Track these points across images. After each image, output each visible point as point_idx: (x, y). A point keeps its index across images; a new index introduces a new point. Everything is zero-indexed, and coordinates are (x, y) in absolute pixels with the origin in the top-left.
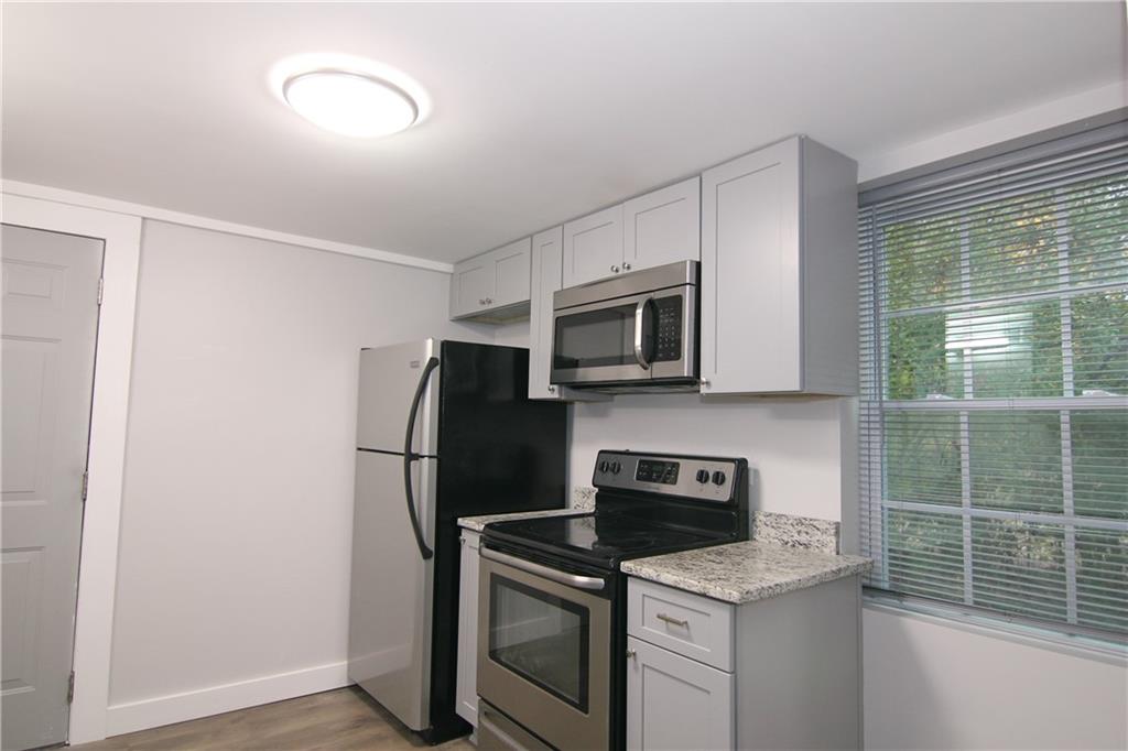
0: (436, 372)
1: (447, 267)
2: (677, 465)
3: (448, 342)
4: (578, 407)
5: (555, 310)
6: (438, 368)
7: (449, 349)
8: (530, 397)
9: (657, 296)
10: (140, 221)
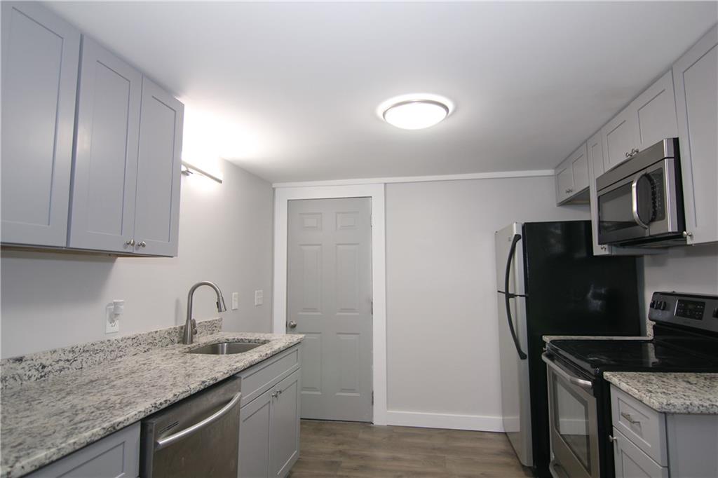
0: (520, 244)
1: (550, 172)
2: (703, 304)
3: (526, 223)
4: (646, 259)
5: (598, 191)
6: (521, 241)
7: (528, 228)
8: (595, 254)
9: (649, 171)
10: (383, 185)
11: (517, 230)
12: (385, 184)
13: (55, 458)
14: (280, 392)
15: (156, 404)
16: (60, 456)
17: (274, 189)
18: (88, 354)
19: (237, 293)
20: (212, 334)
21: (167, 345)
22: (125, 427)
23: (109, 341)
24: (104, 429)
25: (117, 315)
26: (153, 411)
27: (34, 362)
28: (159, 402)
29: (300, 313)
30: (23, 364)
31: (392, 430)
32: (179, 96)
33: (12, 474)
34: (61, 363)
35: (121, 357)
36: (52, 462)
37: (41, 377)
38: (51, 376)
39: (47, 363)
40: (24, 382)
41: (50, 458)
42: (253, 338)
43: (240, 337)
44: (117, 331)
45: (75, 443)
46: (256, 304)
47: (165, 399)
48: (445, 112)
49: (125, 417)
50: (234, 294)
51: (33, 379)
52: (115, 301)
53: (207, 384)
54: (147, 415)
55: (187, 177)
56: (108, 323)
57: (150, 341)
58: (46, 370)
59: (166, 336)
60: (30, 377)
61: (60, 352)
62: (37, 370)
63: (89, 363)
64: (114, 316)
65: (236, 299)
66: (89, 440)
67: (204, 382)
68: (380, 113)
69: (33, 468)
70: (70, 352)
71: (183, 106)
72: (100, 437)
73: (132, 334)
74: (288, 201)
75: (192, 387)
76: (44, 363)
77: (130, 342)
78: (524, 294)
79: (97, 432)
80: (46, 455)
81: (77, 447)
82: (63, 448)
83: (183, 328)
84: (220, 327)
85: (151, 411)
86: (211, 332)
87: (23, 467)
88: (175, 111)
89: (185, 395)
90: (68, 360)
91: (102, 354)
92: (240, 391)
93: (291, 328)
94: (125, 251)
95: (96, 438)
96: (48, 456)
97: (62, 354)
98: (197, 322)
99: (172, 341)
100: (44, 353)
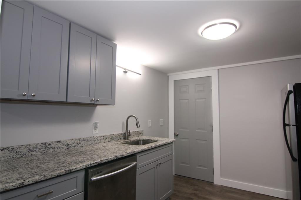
0: (292, 96)
6: (293, 94)
7: (297, 86)
10: (217, 70)
11: (290, 88)
12: (218, 69)
13: (43, 179)
14: (160, 164)
15: (91, 163)
16: (45, 179)
17: (168, 76)
18: (85, 141)
19: (151, 120)
20: (138, 136)
21: (118, 140)
22: (75, 171)
23: (93, 137)
24: (65, 171)
25: (97, 127)
26: (90, 166)
27: (64, 143)
28: (93, 163)
29: (180, 130)
30: (61, 143)
31: (223, 187)
32: (114, 41)
33: (24, 183)
34: (75, 144)
35: (99, 143)
36: (42, 181)
37: (67, 148)
38: (71, 148)
39: (70, 144)
40: (61, 150)
41: (41, 179)
42: (153, 139)
43: (148, 138)
44: (97, 133)
45: (52, 175)
46: (160, 125)
47: (96, 162)
48: (234, 28)
49: (76, 167)
50: (149, 120)
51: (64, 149)
52: (96, 122)
53: (118, 157)
54: (86, 167)
55: (127, 74)
56: (94, 130)
57: (111, 138)
58: (69, 146)
59: (118, 136)
60: (63, 148)
61: (74, 140)
62: (66, 146)
63: (86, 144)
64: (96, 127)
65: (150, 122)
66: (58, 174)
67: (116, 156)
68: (200, 33)
69: (33, 182)
70: (78, 140)
71: (116, 45)
72: (63, 174)
73: (103, 135)
74: (174, 81)
75: (110, 158)
76: (68, 143)
77: (102, 138)
78: (295, 124)
79: (62, 171)
80: (39, 178)
81: (53, 177)
82: (47, 176)
83: (125, 134)
84: (143, 134)
85: (88, 166)
86: (138, 135)
87: (29, 181)
88: (113, 47)
89: (106, 161)
90: (77, 143)
91: (90, 142)
92: (136, 161)
93: (176, 135)
94: (91, 103)
95: (62, 174)
96: (40, 178)
97: (75, 141)
98: (131, 131)
99: (121, 139)
100: (68, 140)
